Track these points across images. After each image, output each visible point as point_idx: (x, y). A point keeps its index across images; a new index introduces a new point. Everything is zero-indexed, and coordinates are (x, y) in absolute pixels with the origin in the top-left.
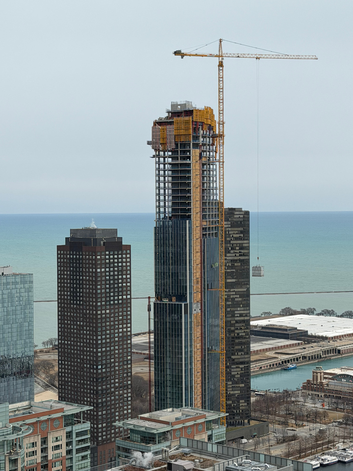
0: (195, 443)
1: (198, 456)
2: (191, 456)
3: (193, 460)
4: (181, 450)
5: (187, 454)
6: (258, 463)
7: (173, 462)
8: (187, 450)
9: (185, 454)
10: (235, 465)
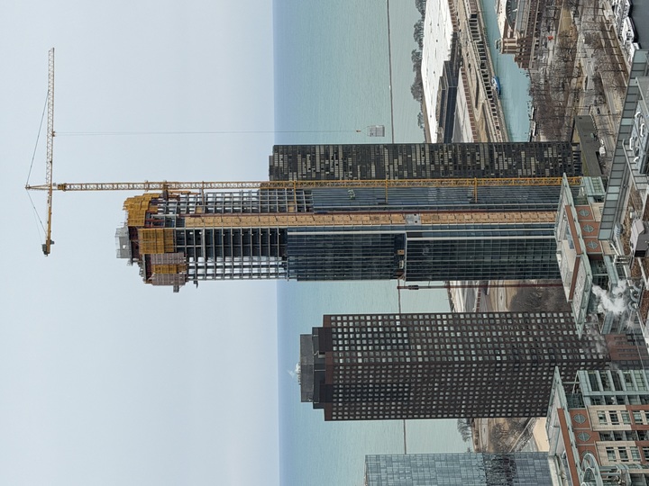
0: (607, 218)
1: (624, 212)
2: (624, 223)
3: (631, 220)
4: (616, 238)
5: (622, 230)
6: (634, 128)
7: (633, 249)
8: (616, 230)
9: (621, 232)
10: (637, 161)
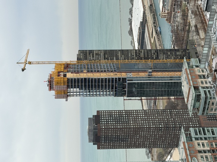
1: (210, 57)
2: (210, 61)
3: (212, 59)
4: (206, 67)
5: (209, 64)
6: (214, 24)
7: (213, 69)
8: (207, 64)
9: (209, 65)
10: (215, 36)
